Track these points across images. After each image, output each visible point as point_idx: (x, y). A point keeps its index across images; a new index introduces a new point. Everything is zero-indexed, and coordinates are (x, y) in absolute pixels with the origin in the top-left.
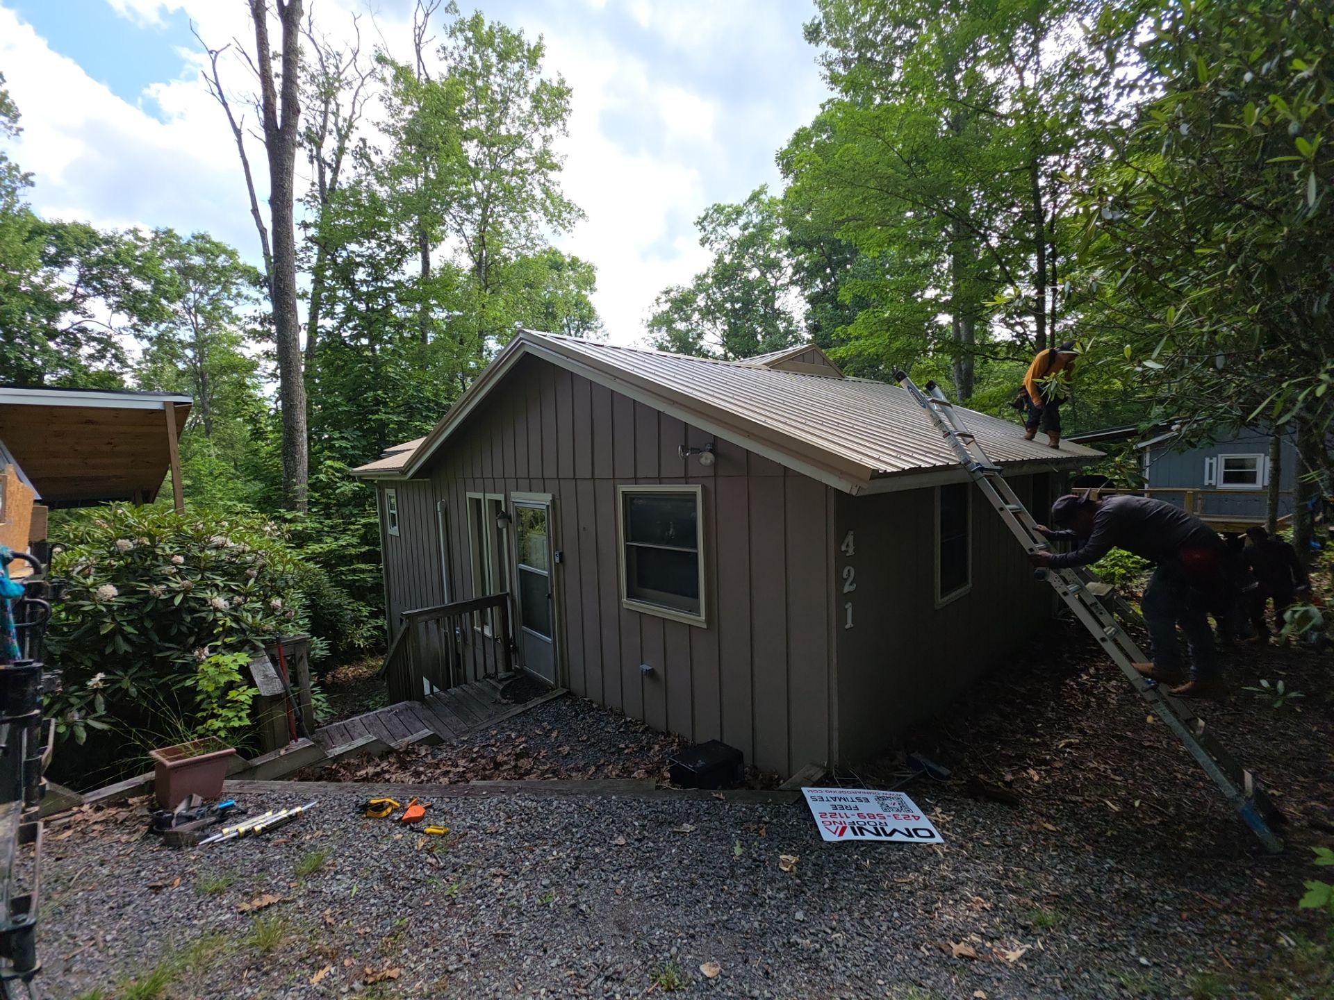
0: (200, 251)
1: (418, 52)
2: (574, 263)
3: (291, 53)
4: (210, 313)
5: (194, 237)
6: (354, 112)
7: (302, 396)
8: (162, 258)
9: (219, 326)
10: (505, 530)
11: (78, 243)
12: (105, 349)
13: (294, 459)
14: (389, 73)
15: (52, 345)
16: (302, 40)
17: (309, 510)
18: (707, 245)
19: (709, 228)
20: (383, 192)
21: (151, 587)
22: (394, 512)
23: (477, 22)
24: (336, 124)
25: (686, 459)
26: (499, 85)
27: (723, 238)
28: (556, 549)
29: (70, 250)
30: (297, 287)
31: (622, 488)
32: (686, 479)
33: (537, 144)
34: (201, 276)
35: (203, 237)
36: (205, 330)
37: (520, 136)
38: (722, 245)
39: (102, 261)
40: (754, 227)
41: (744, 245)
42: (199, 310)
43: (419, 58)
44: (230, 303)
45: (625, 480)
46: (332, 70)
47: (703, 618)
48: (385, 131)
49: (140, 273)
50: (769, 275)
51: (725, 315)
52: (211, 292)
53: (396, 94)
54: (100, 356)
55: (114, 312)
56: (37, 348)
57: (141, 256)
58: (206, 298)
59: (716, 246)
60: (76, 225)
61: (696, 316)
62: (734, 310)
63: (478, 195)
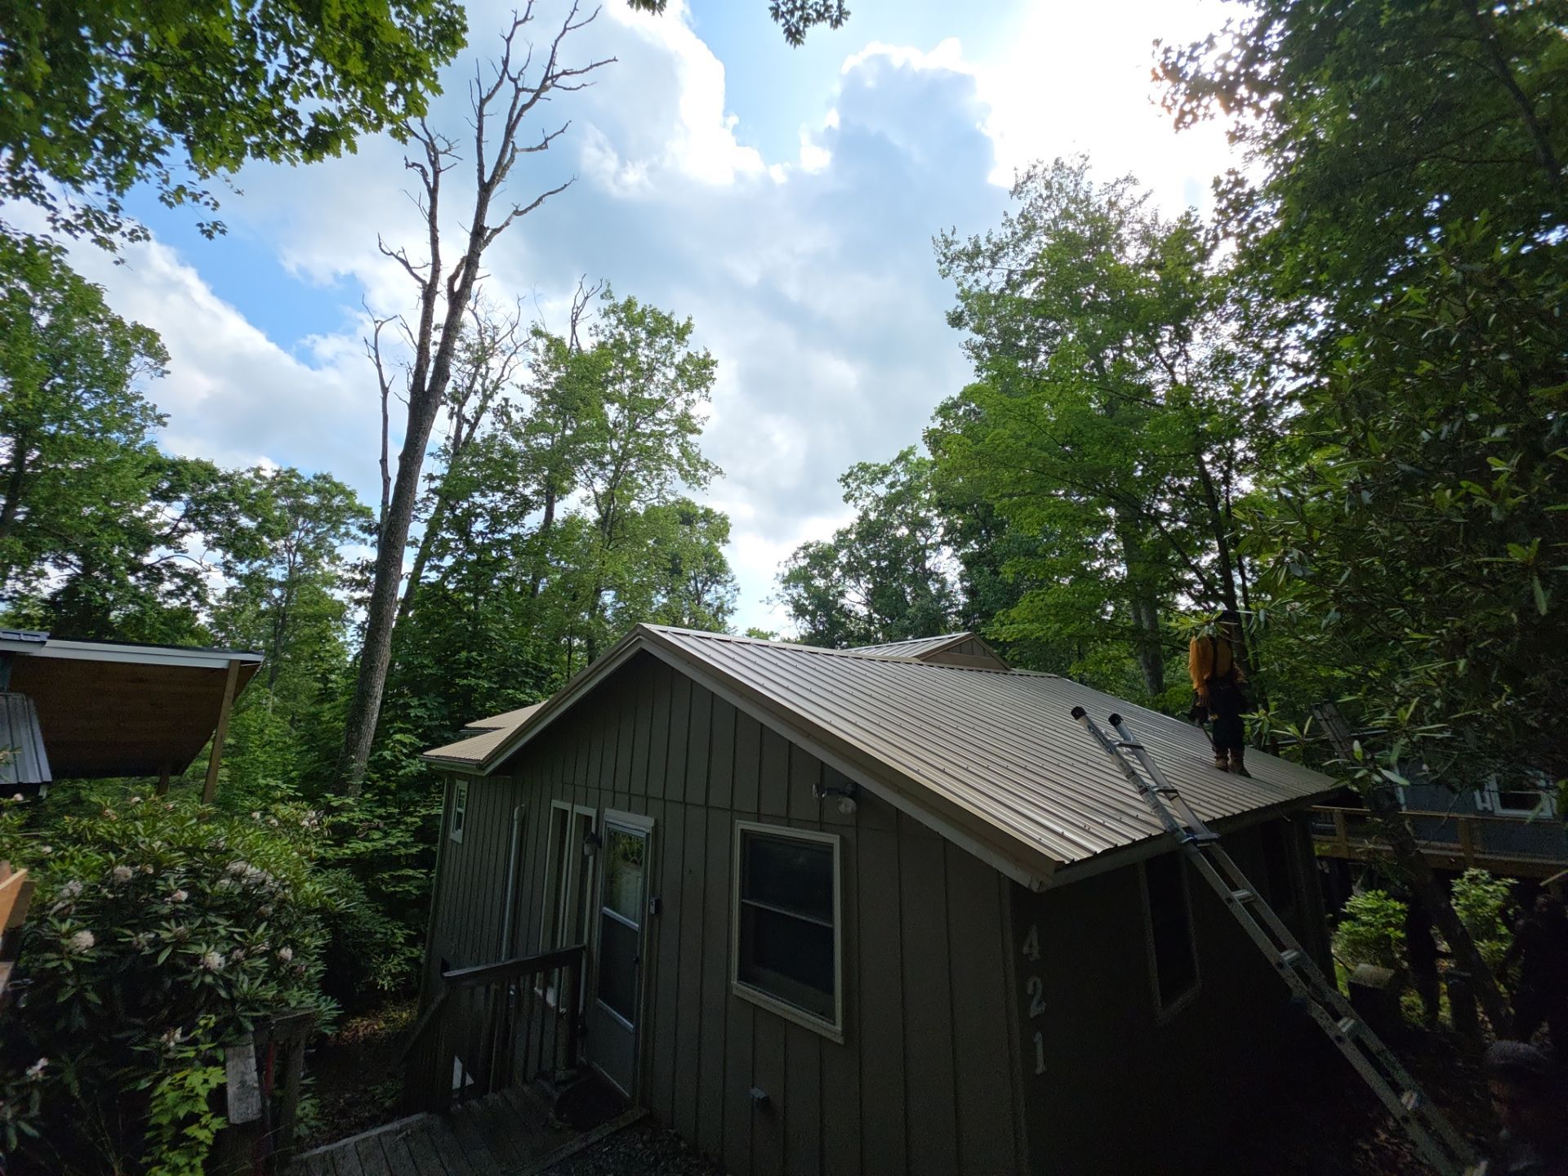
0: (317, 491)
1: (574, 327)
2: (708, 515)
3: (452, 327)
4: (311, 552)
5: (315, 477)
6: (502, 375)
7: (386, 655)
8: (276, 496)
9: (317, 566)
10: (591, 858)
11: (194, 479)
12: (187, 587)
13: (359, 729)
14: (541, 344)
15: (132, 579)
16: (466, 316)
17: (361, 796)
18: (851, 502)
19: (854, 485)
20: (517, 445)
21: (137, 934)
22: (461, 810)
23: (629, 305)
24: (483, 385)
25: (821, 801)
26: (647, 356)
27: (868, 495)
28: (653, 894)
29: (184, 485)
30: (410, 534)
31: (742, 825)
32: (822, 826)
33: (679, 406)
34: (313, 514)
35: (325, 477)
36: (300, 570)
37: (662, 400)
38: (867, 502)
39: (215, 498)
40: (902, 485)
41: (891, 502)
42: (300, 547)
43: (574, 332)
44: (336, 542)
45: (745, 815)
46: (488, 341)
47: (839, 1028)
48: (530, 393)
49: (250, 512)
50: (918, 534)
51: (871, 573)
52: (318, 531)
53: (545, 363)
54: (180, 592)
55: (209, 549)
56: (114, 582)
57: (255, 494)
58: (312, 536)
59: (860, 503)
60: (198, 462)
61: (837, 573)
62: (879, 568)
63: (613, 453)
